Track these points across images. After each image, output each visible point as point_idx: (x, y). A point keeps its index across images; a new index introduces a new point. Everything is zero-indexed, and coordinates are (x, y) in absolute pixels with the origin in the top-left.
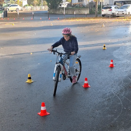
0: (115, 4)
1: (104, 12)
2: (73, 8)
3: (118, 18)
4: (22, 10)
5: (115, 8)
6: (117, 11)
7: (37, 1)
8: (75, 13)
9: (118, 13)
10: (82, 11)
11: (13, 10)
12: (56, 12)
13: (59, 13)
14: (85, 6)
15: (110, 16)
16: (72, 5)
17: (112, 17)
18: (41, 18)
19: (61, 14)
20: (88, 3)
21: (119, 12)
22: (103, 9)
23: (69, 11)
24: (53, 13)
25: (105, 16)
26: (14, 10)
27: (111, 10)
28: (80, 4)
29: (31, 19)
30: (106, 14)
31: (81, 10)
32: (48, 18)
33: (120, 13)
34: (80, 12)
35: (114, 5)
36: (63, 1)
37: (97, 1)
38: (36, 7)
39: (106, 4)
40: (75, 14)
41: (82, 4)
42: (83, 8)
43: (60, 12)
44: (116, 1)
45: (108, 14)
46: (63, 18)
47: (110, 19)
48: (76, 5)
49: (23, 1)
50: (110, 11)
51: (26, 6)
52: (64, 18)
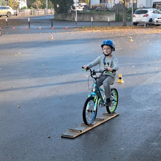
0: (154, 6)
1: (137, 18)
2: (91, 12)
3: (156, 28)
4: (16, 15)
5: (154, 12)
6: (156, 17)
7: (40, 2)
8: (92, 19)
9: (158, 20)
10: (105, 17)
11: (2, 14)
12: (66, 18)
13: (71, 19)
14: (110, 9)
15: (145, 24)
16: (91, 7)
17: (148, 25)
18: (40, 28)
19: (73, 20)
20: (113, 5)
21: (158, 18)
22: (134, 14)
23: (86, 17)
24: (62, 20)
25: (137, 25)
26: (5, 14)
27: (147, 15)
28: (103, 6)
29: (25, 29)
30: (139, 22)
31: (103, 15)
32: (52, 27)
33: (160, 19)
34: (101, 18)
35: (153, 8)
36: (74, 2)
37: (125, 2)
38: (38, 11)
39: (142, 6)
40: (93, 22)
41: (105, 6)
42: (107, 12)
43: (72, 17)
44: (156, 2)
45: (142, 22)
46: (74, 28)
47: (144, 30)
48: (96, 7)
49: (20, 2)
50: (145, 18)
51: (25, 8)
52: (76, 28)
